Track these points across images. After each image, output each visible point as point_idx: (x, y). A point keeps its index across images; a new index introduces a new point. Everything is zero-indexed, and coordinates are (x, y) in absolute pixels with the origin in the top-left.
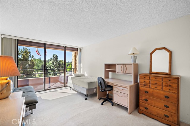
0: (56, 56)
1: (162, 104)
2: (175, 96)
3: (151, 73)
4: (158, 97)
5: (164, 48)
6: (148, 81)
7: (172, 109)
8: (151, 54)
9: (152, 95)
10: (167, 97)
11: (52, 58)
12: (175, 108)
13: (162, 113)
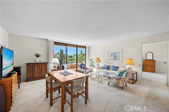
0: (62, 51)
1: (150, 67)
2: (154, 65)
3: (146, 59)
4: (150, 66)
5: (151, 52)
6: (146, 62)
7: (153, 68)
8: (146, 54)
9: (148, 65)
10: (152, 65)
11: (60, 52)
12: (154, 68)
13: (150, 70)
